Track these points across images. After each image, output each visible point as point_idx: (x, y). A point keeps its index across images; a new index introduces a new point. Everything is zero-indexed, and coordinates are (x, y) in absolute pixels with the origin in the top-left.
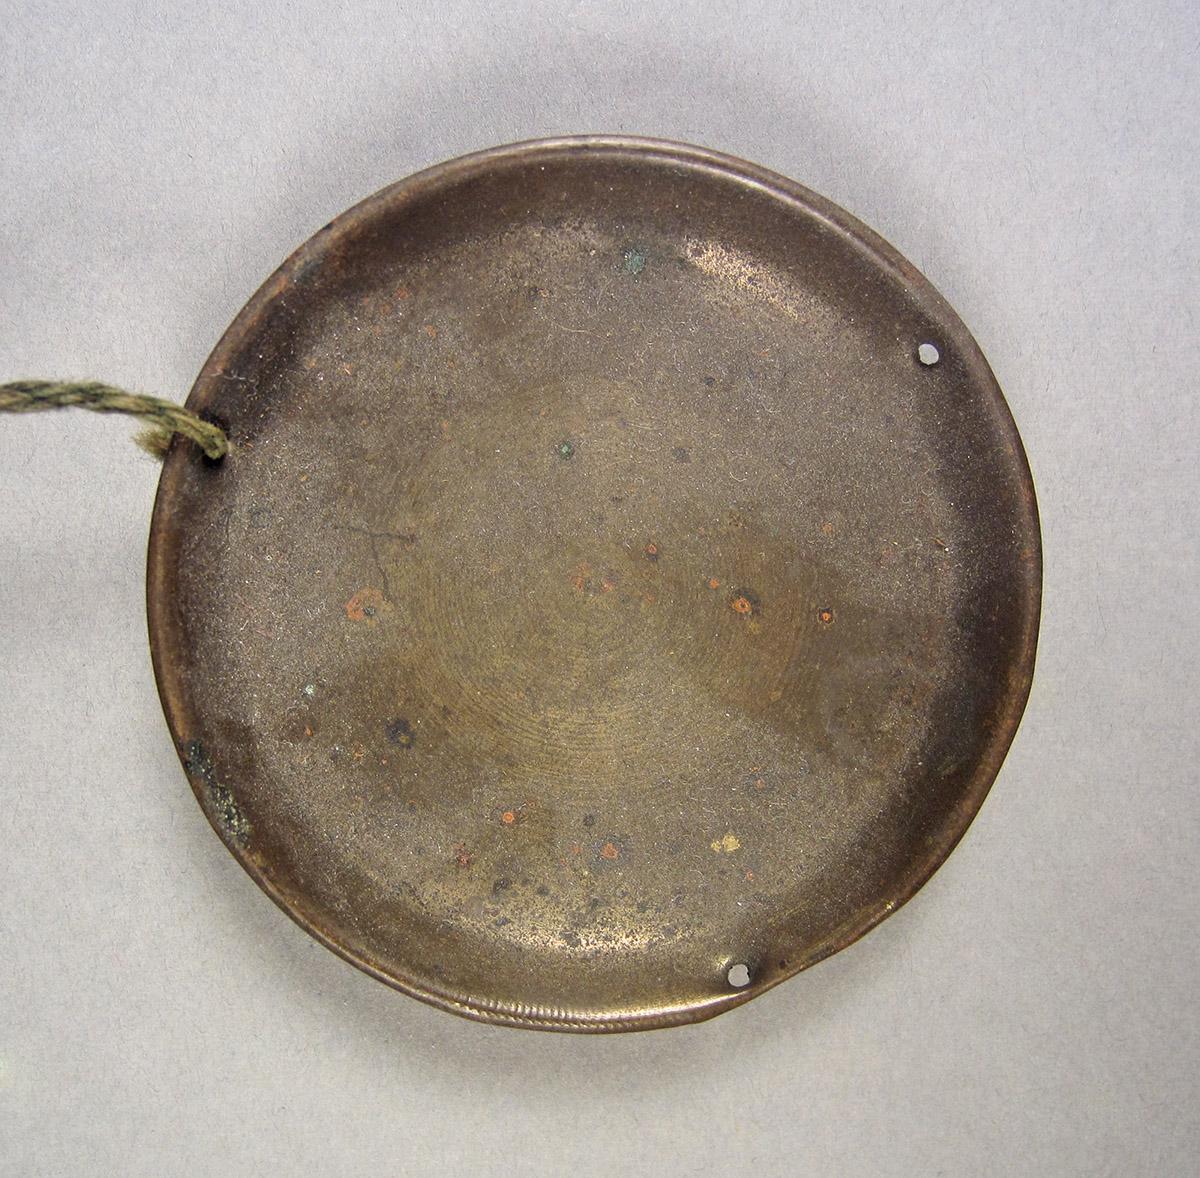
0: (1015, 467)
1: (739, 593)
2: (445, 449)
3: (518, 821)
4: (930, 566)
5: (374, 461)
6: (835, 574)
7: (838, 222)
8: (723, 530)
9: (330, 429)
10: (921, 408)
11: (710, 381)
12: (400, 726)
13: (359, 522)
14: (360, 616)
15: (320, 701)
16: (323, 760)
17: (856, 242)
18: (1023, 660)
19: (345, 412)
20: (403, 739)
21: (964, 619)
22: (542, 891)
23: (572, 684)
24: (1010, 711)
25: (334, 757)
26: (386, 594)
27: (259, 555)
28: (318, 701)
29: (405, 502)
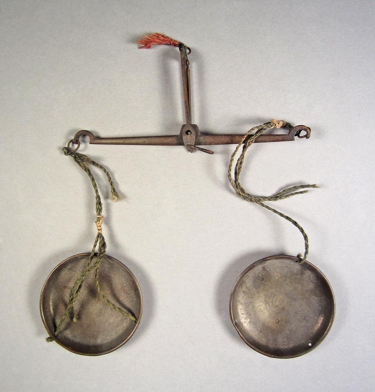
0: (298, 355)
1: (279, 320)
2: (297, 285)
3: (251, 294)
4: (283, 345)
5: (296, 277)
6: (282, 333)
7: (326, 334)
8: (286, 318)
9: (300, 272)
10: (303, 343)
11: (305, 317)
12: (263, 279)
13: (288, 275)
14: (277, 275)
15: (267, 271)
16: (260, 271)
17: (323, 336)
18: (275, 357)
19: (302, 274)
20: (262, 280)
21: (278, 349)
22: (243, 297)
23: (267, 300)
24: (269, 355)
25: (260, 272)
26: (279, 278)
27: (285, 264)
28: (267, 270)
29: (290, 280)
